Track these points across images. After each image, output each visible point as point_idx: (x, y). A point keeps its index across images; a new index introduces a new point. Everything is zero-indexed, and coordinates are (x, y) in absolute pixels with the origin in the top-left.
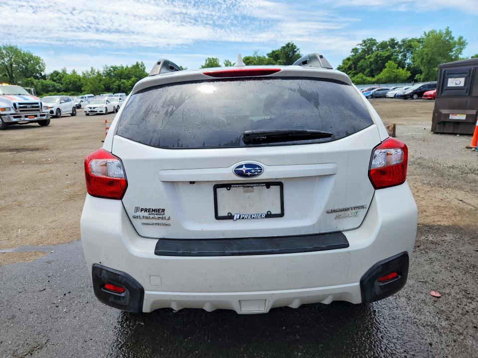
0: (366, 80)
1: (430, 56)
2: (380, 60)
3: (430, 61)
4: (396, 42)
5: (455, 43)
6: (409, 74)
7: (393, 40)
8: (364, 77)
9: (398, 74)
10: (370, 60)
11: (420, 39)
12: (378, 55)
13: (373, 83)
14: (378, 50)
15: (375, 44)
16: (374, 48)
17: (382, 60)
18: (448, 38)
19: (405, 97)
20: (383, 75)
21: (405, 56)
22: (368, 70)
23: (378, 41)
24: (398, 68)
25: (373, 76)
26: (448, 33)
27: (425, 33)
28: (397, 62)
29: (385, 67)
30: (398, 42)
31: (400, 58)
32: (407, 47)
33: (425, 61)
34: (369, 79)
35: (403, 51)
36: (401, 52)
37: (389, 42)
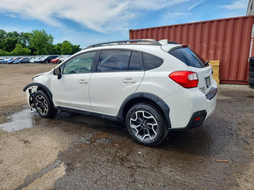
0: (6, 53)
1: (38, 43)
2: (11, 42)
3: (39, 45)
4: (17, 33)
5: (48, 37)
6: (30, 51)
7: (15, 32)
8: (4, 52)
9: (25, 51)
10: (5, 42)
11: (31, 33)
12: (9, 40)
13: (11, 55)
14: (8, 37)
15: (5, 33)
16: (5, 36)
17: (12, 42)
18: (45, 35)
19: (41, 62)
20: (15, 51)
21: (25, 41)
22: (5, 48)
23: (6, 32)
24: (23, 48)
25: (10, 52)
26: (44, 32)
27: (33, 31)
28: (22, 44)
29: (16, 47)
30: (19, 34)
31: (22, 42)
32: (25, 37)
33: (36, 45)
34: (8, 53)
35: (23, 39)
36: (22, 39)
37: (14, 33)
